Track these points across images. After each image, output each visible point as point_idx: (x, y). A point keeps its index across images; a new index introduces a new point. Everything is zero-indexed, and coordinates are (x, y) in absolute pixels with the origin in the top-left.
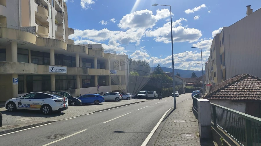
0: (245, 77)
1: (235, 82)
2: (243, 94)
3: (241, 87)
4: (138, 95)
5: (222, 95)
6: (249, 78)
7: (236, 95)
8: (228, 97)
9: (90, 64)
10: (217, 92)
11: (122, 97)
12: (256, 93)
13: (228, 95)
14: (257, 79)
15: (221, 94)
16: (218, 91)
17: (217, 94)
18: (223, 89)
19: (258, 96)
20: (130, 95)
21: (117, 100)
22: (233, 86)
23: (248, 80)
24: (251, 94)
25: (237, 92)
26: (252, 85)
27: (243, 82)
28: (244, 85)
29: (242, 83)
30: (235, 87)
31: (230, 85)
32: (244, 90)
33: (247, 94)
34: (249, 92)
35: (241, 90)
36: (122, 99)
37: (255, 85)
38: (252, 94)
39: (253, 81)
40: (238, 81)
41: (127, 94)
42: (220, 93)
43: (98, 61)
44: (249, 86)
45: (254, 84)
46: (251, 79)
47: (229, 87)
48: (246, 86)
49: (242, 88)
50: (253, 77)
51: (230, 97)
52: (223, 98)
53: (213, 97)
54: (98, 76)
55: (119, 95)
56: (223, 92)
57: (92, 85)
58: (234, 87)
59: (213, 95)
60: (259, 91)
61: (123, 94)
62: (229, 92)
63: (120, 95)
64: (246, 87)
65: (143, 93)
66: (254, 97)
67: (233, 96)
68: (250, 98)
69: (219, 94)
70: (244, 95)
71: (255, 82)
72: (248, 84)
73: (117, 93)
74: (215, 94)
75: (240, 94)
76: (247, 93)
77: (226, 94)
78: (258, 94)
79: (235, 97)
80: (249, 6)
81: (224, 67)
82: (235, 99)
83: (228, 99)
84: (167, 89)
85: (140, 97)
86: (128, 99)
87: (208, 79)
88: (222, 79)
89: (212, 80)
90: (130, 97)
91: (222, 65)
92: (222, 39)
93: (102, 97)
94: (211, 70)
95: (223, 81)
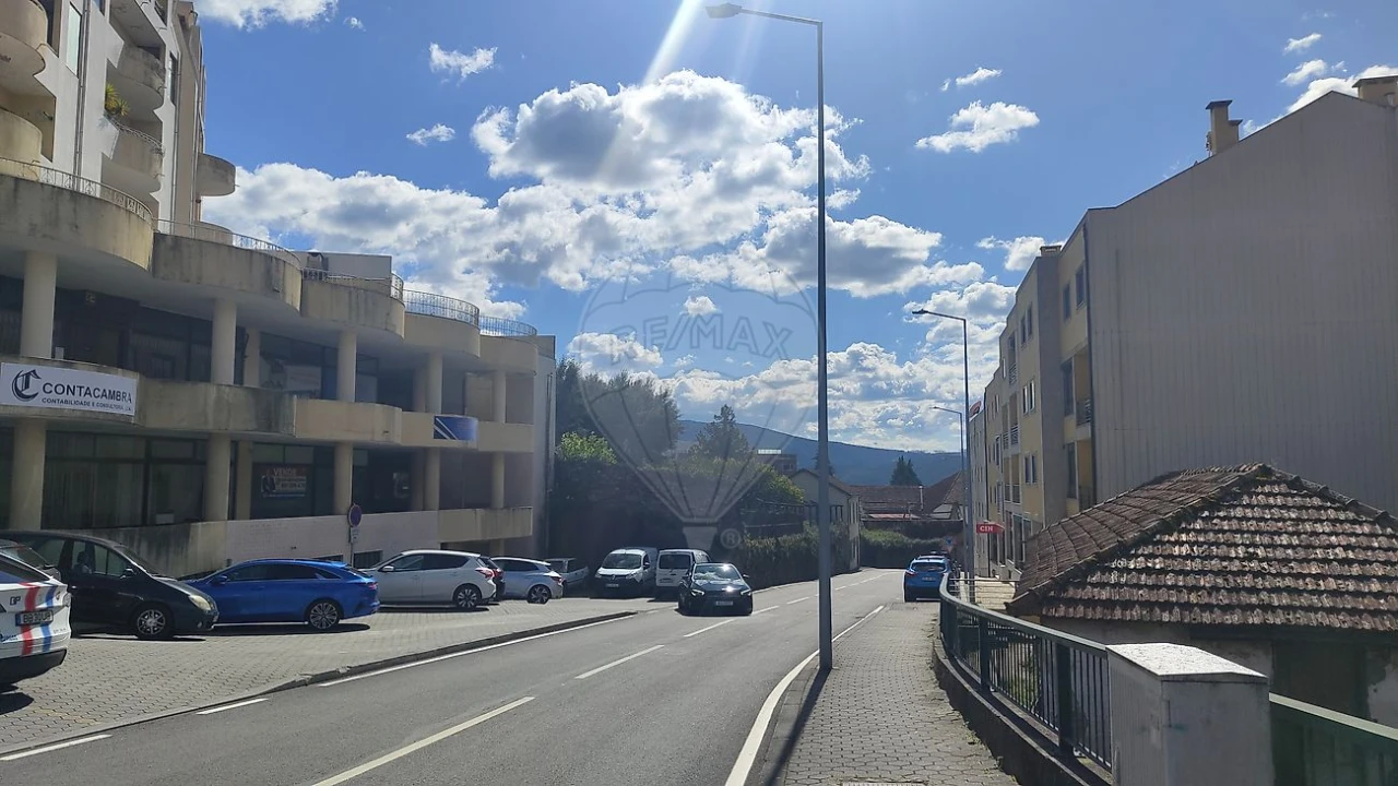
0: (1248, 484)
1: (1192, 514)
2: (1253, 590)
3: (1237, 545)
4: (602, 571)
5: (1126, 594)
6: (1276, 489)
7: (1210, 594)
8: (1167, 606)
9: (317, 371)
10: (1091, 568)
11: (500, 586)
12: (1332, 584)
13: (1163, 596)
14: (1323, 495)
15: (1117, 585)
16: (1101, 562)
17: (1094, 585)
18: (1124, 550)
19: (1349, 603)
20: (553, 574)
21: (468, 600)
22: (1184, 537)
23: (1271, 500)
24: (1305, 590)
25: (1217, 573)
26: (1298, 534)
27: (1239, 512)
28: (1248, 532)
29: (1240, 519)
30: (1200, 544)
31: (1167, 527)
32: (1254, 564)
33: (1277, 590)
34: (1289, 574)
35: (1237, 563)
36: (502, 595)
37: (1314, 534)
38: (1312, 592)
39: (1300, 508)
40: (1213, 505)
41: (534, 568)
42: (1113, 578)
43: (361, 357)
44: (1285, 540)
45: (1308, 527)
46: (1285, 495)
47: (1162, 543)
48: (1266, 540)
49: (1241, 551)
50: (1295, 485)
51: (1177, 604)
52: (1135, 613)
53: (1073, 602)
54: (358, 448)
55: (480, 571)
56: (1128, 570)
57: (317, 502)
58: (1192, 544)
59: (1071, 592)
60: (1345, 570)
61: (509, 566)
62: (1163, 571)
63: (485, 569)
64: (1266, 547)
65: (630, 562)
66: (1323, 609)
67: (1193, 598)
68: (1302, 618)
69: (1107, 584)
70: (1264, 596)
71: (1313, 514)
72: (1273, 526)
73: (465, 560)
74: (1083, 585)
75: (1237, 590)
76: (1279, 583)
77: (1151, 588)
78: (1348, 592)
79: (1208, 607)
80: (1218, 107)
81: (1085, 432)
82: (1207, 618)
83: (1166, 617)
84: (769, 542)
85: (610, 585)
86: (539, 594)
87: (979, 493)
88: (1071, 495)
89: (1008, 499)
90: (551, 585)
91: (1071, 420)
92: (1079, 276)
93: (366, 580)
94: (1006, 447)
95: (1074, 507)
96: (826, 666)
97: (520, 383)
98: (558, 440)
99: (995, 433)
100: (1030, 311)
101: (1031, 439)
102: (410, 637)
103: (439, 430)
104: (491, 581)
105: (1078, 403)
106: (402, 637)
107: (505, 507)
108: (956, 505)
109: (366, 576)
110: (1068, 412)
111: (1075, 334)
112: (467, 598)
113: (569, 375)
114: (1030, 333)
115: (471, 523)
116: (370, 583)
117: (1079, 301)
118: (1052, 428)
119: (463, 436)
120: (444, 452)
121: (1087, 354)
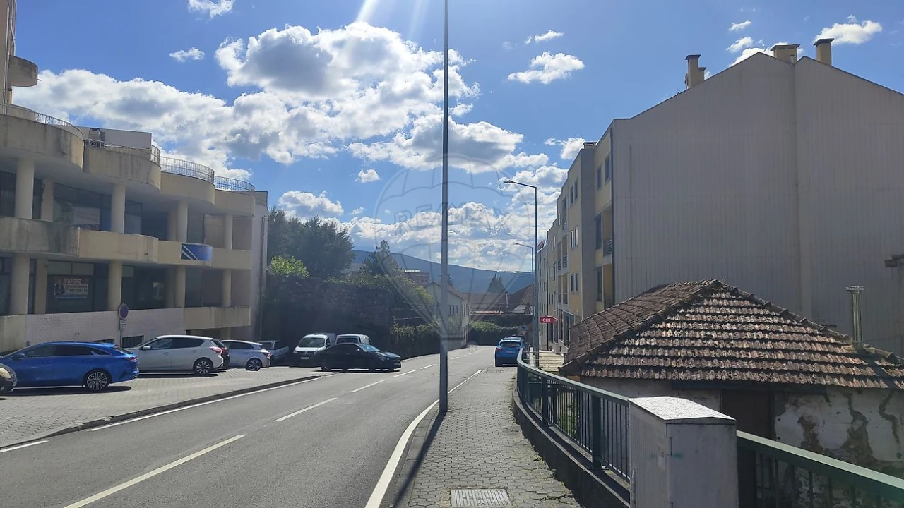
0: (707, 292)
1: (674, 310)
2: (709, 359)
3: (700, 331)
4: (298, 349)
5: (633, 361)
6: (724, 296)
7: (684, 361)
8: (658, 369)
9: (97, 211)
10: (612, 345)
11: (226, 359)
12: (756, 354)
13: (655, 362)
14: (750, 299)
15: (628, 356)
16: (618, 342)
17: (614, 356)
18: (633, 334)
19: (765, 366)
20: (264, 351)
21: (204, 369)
22: (669, 325)
23: (721, 302)
24: (740, 358)
25: (688, 348)
26: (735, 323)
27: (701, 310)
28: (707, 322)
29: (702, 314)
30: (678, 330)
31: (659, 319)
32: (710, 342)
33: (723, 358)
34: (731, 348)
35: (700, 341)
36: (227, 365)
37: (746, 323)
38: (744, 359)
39: (737, 307)
40: (686, 305)
41: (250, 347)
42: (626, 351)
43: (129, 203)
44: (728, 327)
45: (742, 319)
46: (729, 299)
47: (656, 329)
48: (717, 327)
49: (702, 334)
50: (735, 293)
51: (664, 367)
52: (639, 374)
53: (600, 367)
54: (126, 265)
55: (212, 350)
56: (634, 346)
57: (97, 302)
58: (673, 330)
59: (599, 361)
60: (763, 345)
61: (233, 346)
62: (656, 347)
63: (216, 348)
64: (717, 331)
65: (317, 343)
66: (750, 370)
67: (674, 364)
68: (737, 376)
69: (622, 355)
70: (716, 362)
71: (745, 311)
72: (721, 319)
73: (202, 341)
74: (607, 356)
75: (699, 358)
76: (725, 354)
77: (648, 357)
78: (765, 359)
79: (683, 369)
80: (693, 59)
81: (608, 260)
82: (681, 376)
83: (657, 376)
84: (410, 329)
85: (303, 358)
86: (254, 365)
87: (543, 298)
88: (599, 300)
89: (560, 301)
90: (263, 359)
91: (600, 252)
92: (607, 162)
93: (129, 356)
94: (559, 269)
95: (601, 307)
96: (444, 410)
97: (243, 223)
98: (269, 263)
99: (553, 260)
100: (576, 184)
101: (575, 264)
102: (160, 395)
103: (185, 253)
104: (220, 356)
105: (604, 242)
106: (154, 395)
107: (231, 306)
108: (528, 305)
109: (129, 353)
110: (598, 247)
111: (604, 197)
112: (203, 367)
113: (277, 219)
114: (576, 197)
115: (207, 317)
116: (132, 358)
117: (607, 177)
118: (588, 257)
119: (201, 257)
120: (188, 268)
121: (611, 211)
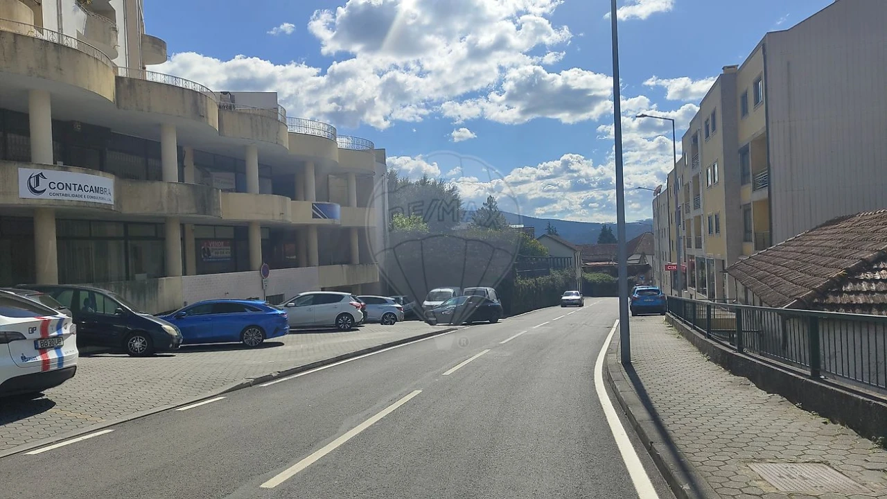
9: (232, 175)
10: (843, 280)
11: (365, 314)
20: (397, 305)
21: (345, 324)
36: (367, 320)
41: (385, 302)
43: (262, 166)
55: (351, 304)
57: (239, 263)
61: (367, 301)
63: (355, 303)
73: (341, 297)
84: (531, 281)
86: (389, 319)
89: (690, 246)
90: (397, 313)
92: (757, 84)
93: (280, 312)
94: (688, 212)
95: (749, 247)
97: (365, 180)
102: (313, 349)
103: (316, 212)
104: (360, 311)
106: (308, 350)
107: (360, 263)
108: (644, 255)
109: (280, 310)
110: (744, 183)
112: (345, 323)
115: (338, 274)
116: (283, 314)
118: (731, 194)
119: (331, 216)
120: (320, 228)
